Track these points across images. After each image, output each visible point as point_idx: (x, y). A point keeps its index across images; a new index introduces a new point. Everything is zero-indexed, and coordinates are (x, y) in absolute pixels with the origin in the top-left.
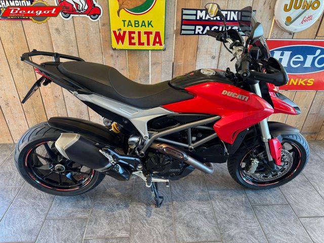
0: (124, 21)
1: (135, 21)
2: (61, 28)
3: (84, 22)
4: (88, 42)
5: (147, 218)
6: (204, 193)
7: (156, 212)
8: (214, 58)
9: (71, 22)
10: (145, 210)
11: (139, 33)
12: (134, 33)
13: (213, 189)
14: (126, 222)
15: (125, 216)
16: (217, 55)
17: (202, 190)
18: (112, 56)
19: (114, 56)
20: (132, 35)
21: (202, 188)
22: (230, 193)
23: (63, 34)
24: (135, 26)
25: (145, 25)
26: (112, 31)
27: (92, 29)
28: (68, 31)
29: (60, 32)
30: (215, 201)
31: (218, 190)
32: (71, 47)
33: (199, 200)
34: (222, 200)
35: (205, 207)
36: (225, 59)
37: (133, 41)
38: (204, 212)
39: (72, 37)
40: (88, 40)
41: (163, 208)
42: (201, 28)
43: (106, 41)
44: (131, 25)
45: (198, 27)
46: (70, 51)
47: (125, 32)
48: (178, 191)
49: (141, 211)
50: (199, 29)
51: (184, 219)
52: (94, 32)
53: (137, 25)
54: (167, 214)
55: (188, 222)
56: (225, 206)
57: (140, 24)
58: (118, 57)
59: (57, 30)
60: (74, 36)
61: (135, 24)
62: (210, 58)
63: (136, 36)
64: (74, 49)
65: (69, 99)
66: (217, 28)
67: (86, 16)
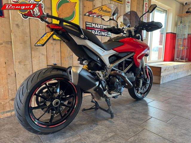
2: (20, 24)
3: (37, 22)
4: (38, 34)
5: (114, 124)
7: (114, 120)
9: (28, 21)
13: (126, 105)
15: (102, 128)
17: (122, 107)
19: (53, 44)
23: (21, 28)
27: (41, 27)
28: (25, 26)
29: (19, 26)
30: (132, 108)
32: (26, 37)
33: (126, 110)
34: (134, 106)
35: (132, 111)
39: (28, 31)
46: (25, 40)
49: (106, 123)
51: (129, 117)
52: (42, 29)
55: (133, 118)
56: (138, 108)
58: (55, 44)
59: (17, 25)
64: (28, 38)
65: (20, 75)
66: (100, 32)
67: (38, 18)
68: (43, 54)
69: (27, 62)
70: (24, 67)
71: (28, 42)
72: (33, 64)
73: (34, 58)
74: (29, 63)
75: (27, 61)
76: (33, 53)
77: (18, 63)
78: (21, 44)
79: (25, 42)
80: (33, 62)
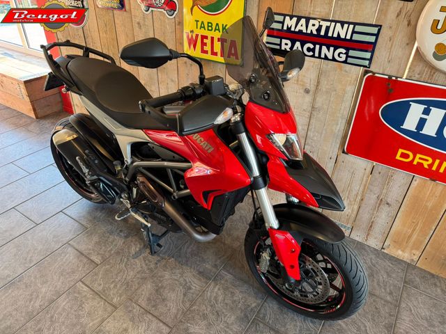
0: (197, 21)
1: (208, 23)
2: (142, 22)
3: (162, 18)
5: (130, 259)
6: (214, 270)
7: (144, 258)
8: (307, 91)
9: (150, 16)
10: (137, 249)
11: (212, 38)
12: (206, 37)
13: (231, 271)
14: (111, 250)
15: (116, 245)
16: (312, 88)
17: (215, 265)
18: (186, 63)
19: (188, 64)
20: (205, 41)
21: (218, 262)
22: (245, 287)
24: (208, 30)
25: (219, 30)
26: (185, 31)
27: (168, 27)
28: (148, 26)
29: (141, 26)
30: (217, 285)
31: (235, 276)
33: (200, 273)
34: (226, 289)
35: (196, 285)
36: (325, 97)
37: (205, 48)
38: (190, 288)
41: (154, 258)
42: (289, 42)
44: (204, 27)
45: (284, 41)
47: (197, 36)
48: (189, 250)
49: (133, 248)
50: (286, 44)
51: (161, 281)
52: (170, 31)
53: (210, 28)
54: (152, 266)
55: (162, 287)
56: (220, 298)
57: (214, 27)
58: (191, 65)
59: (139, 24)
61: (208, 26)
62: (302, 91)
66: (312, 46)
67: (163, 10)
68: (172, 81)
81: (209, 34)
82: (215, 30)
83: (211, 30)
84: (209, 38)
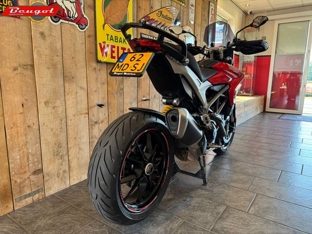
0: (108, 35)
1: (115, 37)
2: (47, 33)
3: (72, 30)
4: (74, 52)
5: (214, 193)
7: (210, 187)
9: (59, 28)
10: (203, 191)
11: (118, 47)
12: (114, 47)
14: (209, 203)
18: (95, 69)
19: (97, 70)
20: (114, 49)
23: (48, 40)
24: (116, 41)
25: (121, 42)
26: (98, 43)
27: (78, 39)
28: (55, 37)
29: (45, 37)
32: (56, 57)
37: (114, 55)
39: (58, 45)
40: (74, 49)
43: (91, 53)
44: (113, 39)
51: (227, 181)
52: (80, 43)
53: (116, 40)
54: (216, 184)
55: (231, 180)
57: (119, 39)
58: (100, 70)
59: (42, 34)
60: (60, 44)
61: (115, 39)
63: (115, 50)
64: (59, 59)
65: (47, 126)
67: (75, 24)
68: (81, 88)
69: (58, 103)
70: (53, 111)
71: (60, 66)
72: (67, 105)
73: (68, 94)
74: (61, 103)
75: (58, 101)
76: (67, 85)
77: (44, 105)
78: (48, 68)
79: (54, 66)
80: (67, 101)
81: (116, 44)
82: (120, 41)
83: (117, 42)
84: (116, 47)
